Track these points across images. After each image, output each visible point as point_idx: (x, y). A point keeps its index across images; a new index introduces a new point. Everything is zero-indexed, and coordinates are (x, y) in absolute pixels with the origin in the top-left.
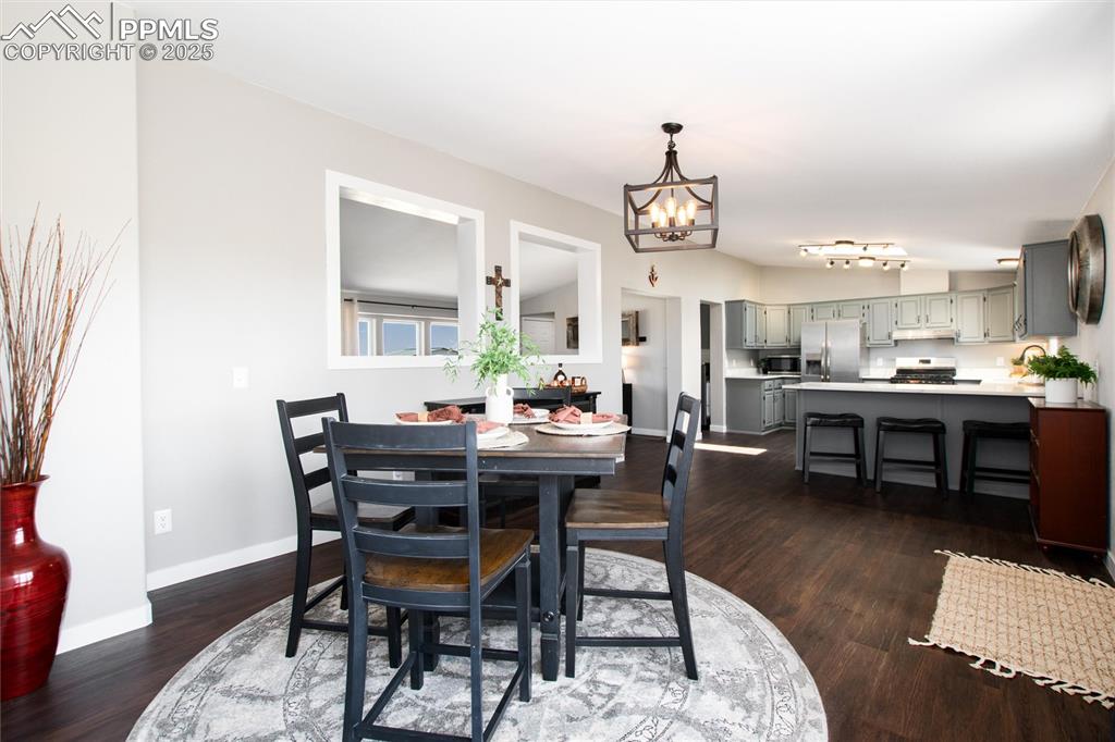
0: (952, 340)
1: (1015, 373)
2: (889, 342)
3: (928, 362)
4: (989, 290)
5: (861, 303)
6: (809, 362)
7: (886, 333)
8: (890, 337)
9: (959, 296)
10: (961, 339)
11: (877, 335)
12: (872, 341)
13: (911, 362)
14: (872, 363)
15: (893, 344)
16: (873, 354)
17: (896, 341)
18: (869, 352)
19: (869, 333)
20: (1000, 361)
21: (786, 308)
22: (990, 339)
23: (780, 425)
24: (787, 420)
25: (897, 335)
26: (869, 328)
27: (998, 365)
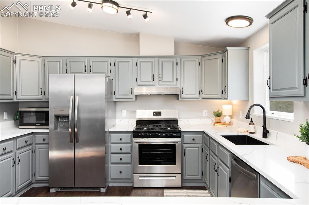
0: (177, 97)
1: (217, 123)
2: (131, 96)
3: (159, 114)
4: (202, 56)
5: (109, 60)
6: (57, 117)
7: (129, 89)
8: (131, 92)
9: (182, 60)
10: (183, 96)
11: (121, 91)
12: (117, 96)
13: (147, 115)
14: (118, 114)
15: (134, 99)
16: (119, 106)
17: (136, 96)
18: (115, 105)
19: (115, 88)
20: (205, 113)
21: (40, 60)
22: (203, 96)
23: (30, 184)
24: (38, 178)
25: (137, 91)
26: (115, 84)
27: (204, 115)
